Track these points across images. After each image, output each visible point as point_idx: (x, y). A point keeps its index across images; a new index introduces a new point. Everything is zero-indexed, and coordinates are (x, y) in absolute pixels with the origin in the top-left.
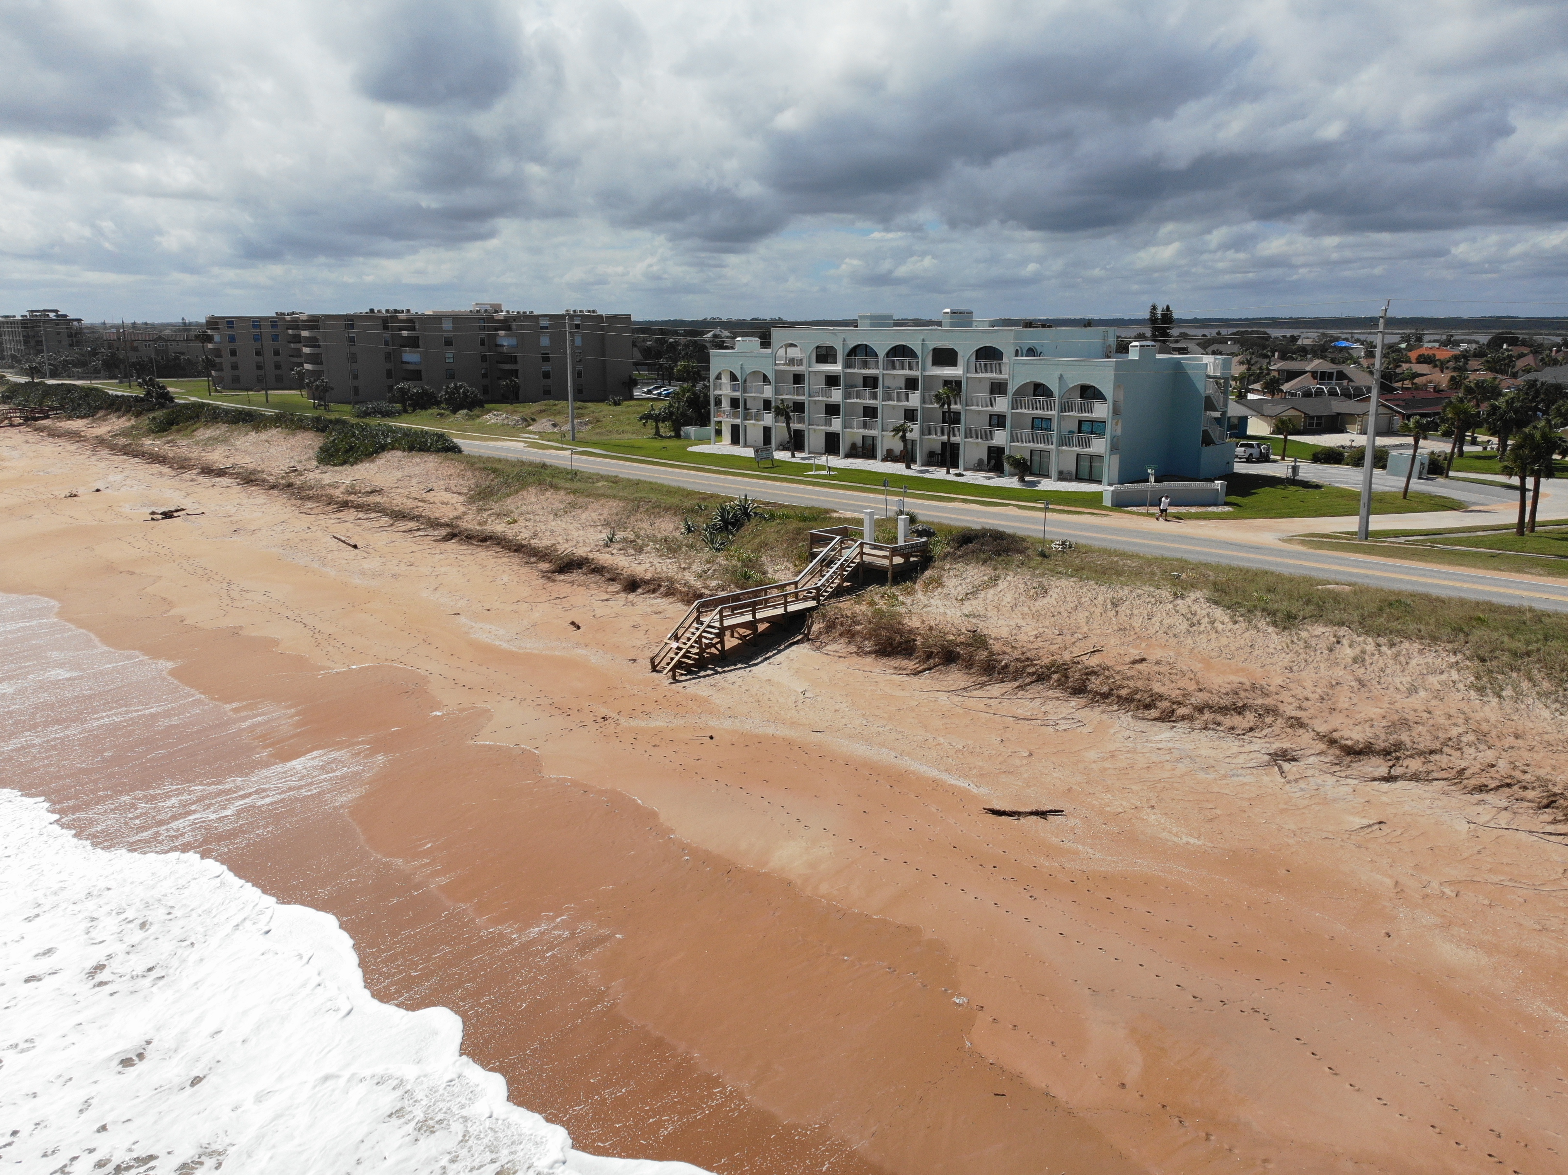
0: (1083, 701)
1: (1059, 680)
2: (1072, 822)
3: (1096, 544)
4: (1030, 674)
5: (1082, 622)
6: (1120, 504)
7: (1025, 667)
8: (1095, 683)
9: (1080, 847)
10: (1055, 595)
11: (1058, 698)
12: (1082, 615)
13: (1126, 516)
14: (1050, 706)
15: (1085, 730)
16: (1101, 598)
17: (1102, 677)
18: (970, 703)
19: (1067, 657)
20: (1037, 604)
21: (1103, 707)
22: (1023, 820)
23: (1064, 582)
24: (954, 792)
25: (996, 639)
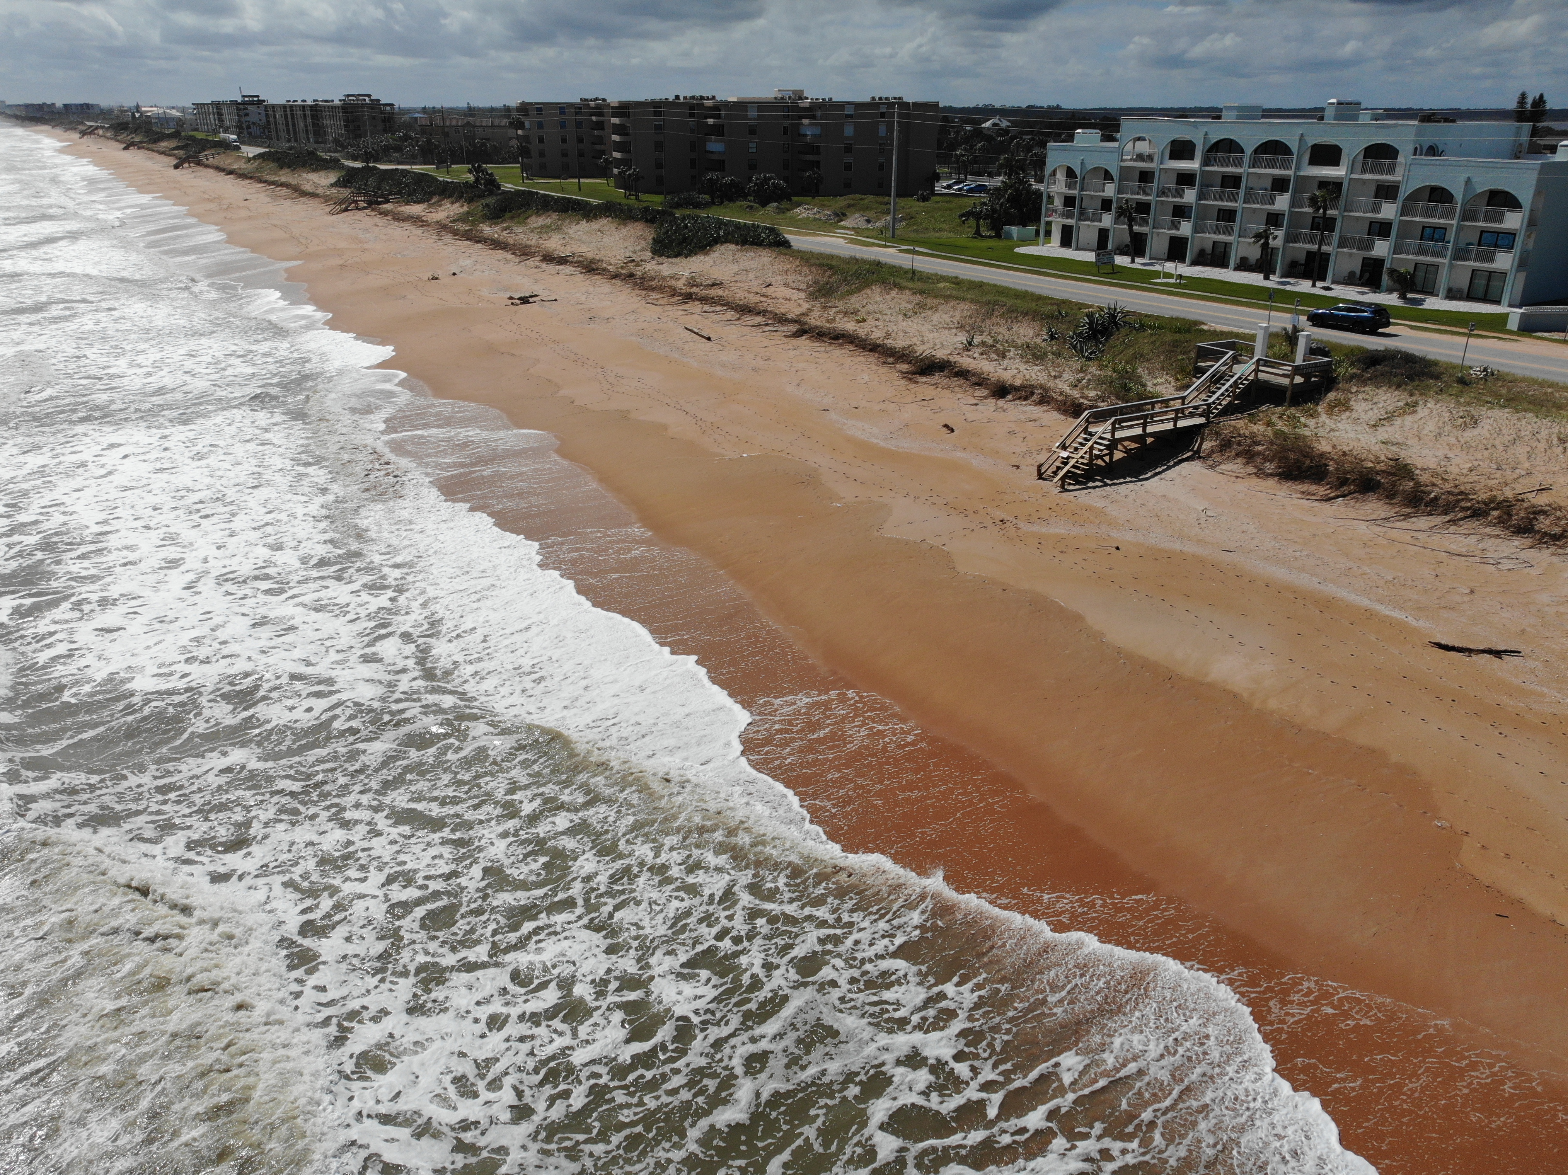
0: (1528, 542)
1: (1499, 517)
2: (1531, 664)
3: (1519, 373)
4: (1464, 509)
5: (1523, 457)
6: (1528, 328)
7: (1458, 501)
8: (1543, 524)
9: (1545, 690)
10: (1487, 427)
11: (1498, 536)
12: (1521, 451)
13: (1538, 342)
14: (1489, 543)
15: (1534, 572)
16: (1544, 433)
17: (1552, 518)
18: (1394, 534)
19: (1509, 493)
20: (1466, 434)
21: (1553, 549)
22: (1475, 658)
23: (1497, 413)
24: (1391, 623)
25: (1423, 469)
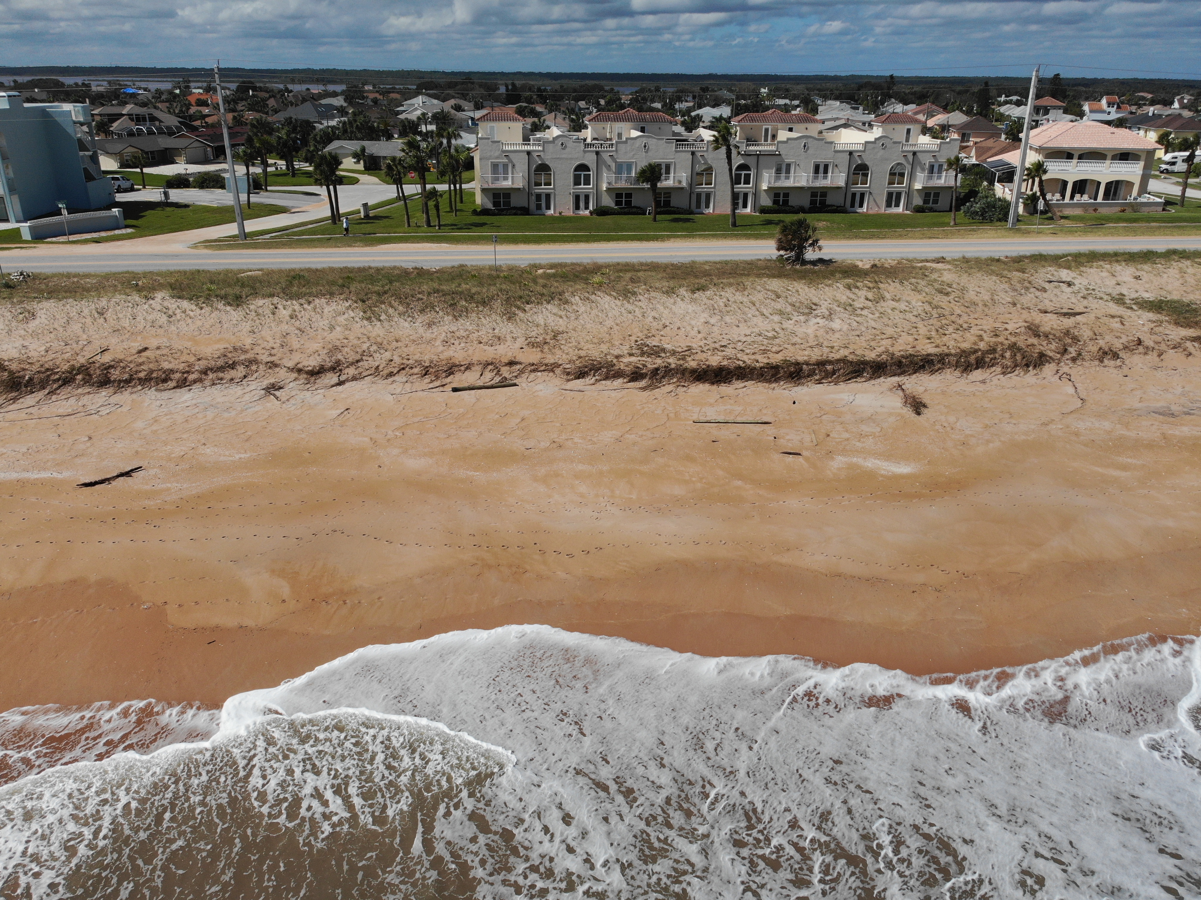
0: (111, 390)
1: (84, 379)
2: (152, 472)
3: (48, 271)
4: (55, 381)
5: (80, 332)
6: (39, 237)
7: (48, 376)
8: (115, 374)
9: (169, 485)
10: (43, 316)
11: (89, 393)
12: (76, 327)
14: (85, 400)
15: (125, 409)
16: (86, 312)
17: (119, 369)
18: (11, 416)
19: (82, 360)
20: (30, 325)
21: (129, 390)
22: (114, 483)
23: (46, 304)
24: (43, 483)
25: (10, 360)
